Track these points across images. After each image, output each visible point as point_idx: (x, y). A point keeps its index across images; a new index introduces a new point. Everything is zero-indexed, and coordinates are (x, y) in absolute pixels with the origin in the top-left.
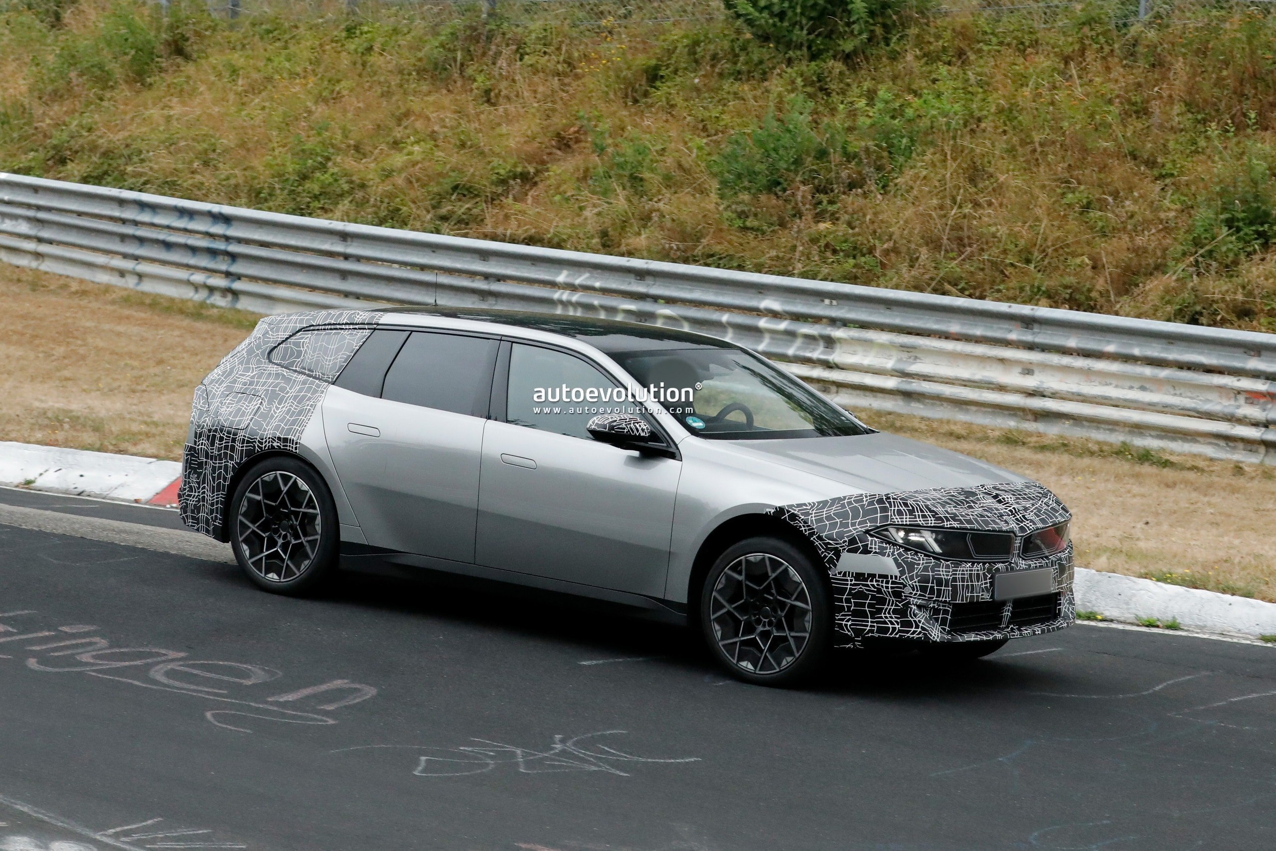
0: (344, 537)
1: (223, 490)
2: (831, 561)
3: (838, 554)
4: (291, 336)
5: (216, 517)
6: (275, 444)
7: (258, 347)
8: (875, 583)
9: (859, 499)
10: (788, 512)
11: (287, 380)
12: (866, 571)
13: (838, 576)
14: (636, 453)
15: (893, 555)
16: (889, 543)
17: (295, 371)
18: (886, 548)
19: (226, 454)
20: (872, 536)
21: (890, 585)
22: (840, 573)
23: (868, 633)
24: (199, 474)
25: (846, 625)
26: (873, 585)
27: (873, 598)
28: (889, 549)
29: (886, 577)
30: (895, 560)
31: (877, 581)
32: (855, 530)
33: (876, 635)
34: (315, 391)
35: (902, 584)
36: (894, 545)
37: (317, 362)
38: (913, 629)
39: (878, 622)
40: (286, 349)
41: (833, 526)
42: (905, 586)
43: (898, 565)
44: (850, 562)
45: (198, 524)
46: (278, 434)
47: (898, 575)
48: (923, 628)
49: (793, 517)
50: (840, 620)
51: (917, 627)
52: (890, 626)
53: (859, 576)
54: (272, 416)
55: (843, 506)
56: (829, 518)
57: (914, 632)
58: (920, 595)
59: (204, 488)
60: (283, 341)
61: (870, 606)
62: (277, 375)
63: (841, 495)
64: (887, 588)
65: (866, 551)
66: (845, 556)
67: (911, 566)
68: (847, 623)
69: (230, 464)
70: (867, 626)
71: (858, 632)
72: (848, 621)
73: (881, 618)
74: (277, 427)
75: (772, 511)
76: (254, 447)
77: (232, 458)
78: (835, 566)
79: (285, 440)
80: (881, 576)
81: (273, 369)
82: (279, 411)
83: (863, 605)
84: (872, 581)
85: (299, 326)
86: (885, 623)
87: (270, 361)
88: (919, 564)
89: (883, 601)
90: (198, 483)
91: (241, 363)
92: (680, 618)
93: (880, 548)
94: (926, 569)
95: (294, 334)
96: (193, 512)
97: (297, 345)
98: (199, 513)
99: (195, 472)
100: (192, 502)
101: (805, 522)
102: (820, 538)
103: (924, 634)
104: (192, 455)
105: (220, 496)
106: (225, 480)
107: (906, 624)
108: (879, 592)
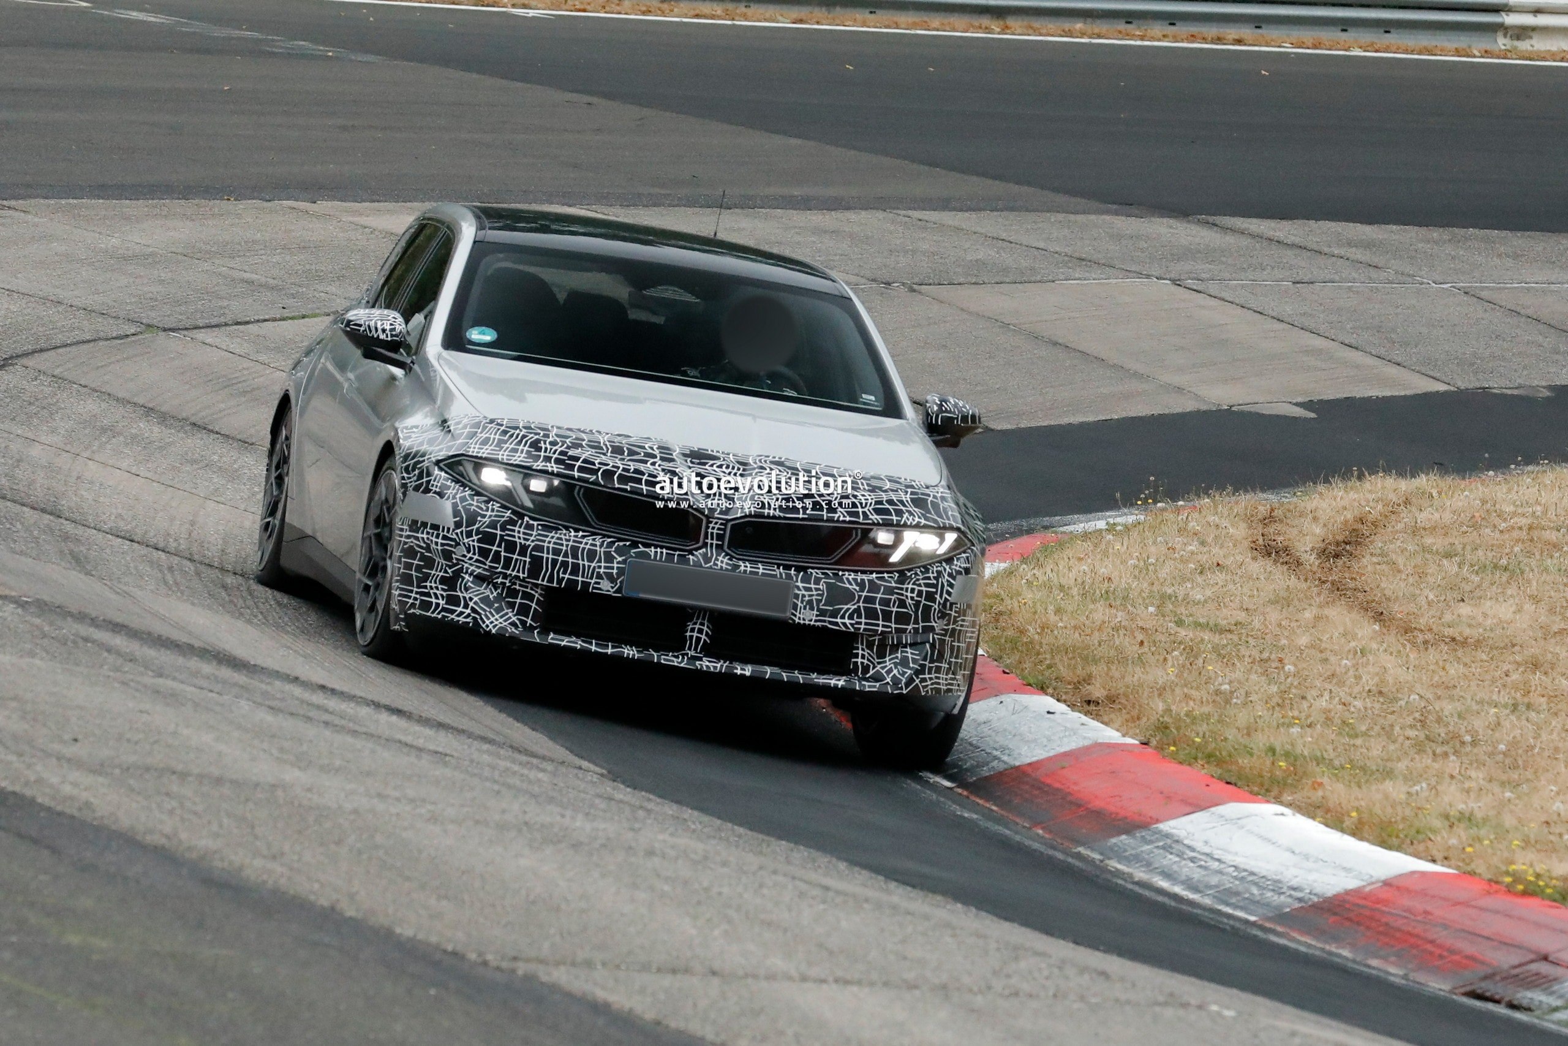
2: (400, 503)
3: (407, 493)
8: (425, 536)
9: (460, 421)
10: (398, 435)
12: (422, 518)
13: (399, 525)
15: (454, 497)
16: (456, 481)
18: (450, 487)
20: (441, 469)
21: (440, 541)
22: (401, 520)
23: (409, 609)
25: (395, 596)
26: (423, 539)
27: (423, 558)
28: (453, 490)
29: (438, 528)
30: (455, 506)
31: (428, 533)
32: (430, 461)
33: (418, 612)
35: (454, 540)
36: (462, 485)
38: (460, 609)
39: (421, 594)
41: (416, 454)
42: (458, 544)
43: (456, 513)
44: (411, 505)
47: (452, 527)
48: (473, 610)
49: (398, 442)
51: (466, 606)
52: (434, 600)
53: (415, 525)
55: (442, 429)
56: (420, 444)
57: (462, 613)
58: (477, 561)
61: (419, 569)
64: (437, 544)
65: (428, 490)
66: (410, 495)
67: (473, 518)
68: (396, 593)
70: (411, 598)
71: (403, 607)
72: (397, 590)
73: (426, 587)
75: (393, 435)
78: (400, 509)
80: (433, 526)
83: (411, 567)
84: (424, 532)
86: (429, 595)
88: (485, 516)
89: (430, 563)
93: (444, 487)
94: (493, 525)
101: (400, 449)
102: (401, 470)
103: (474, 619)
107: (453, 600)
108: (428, 548)
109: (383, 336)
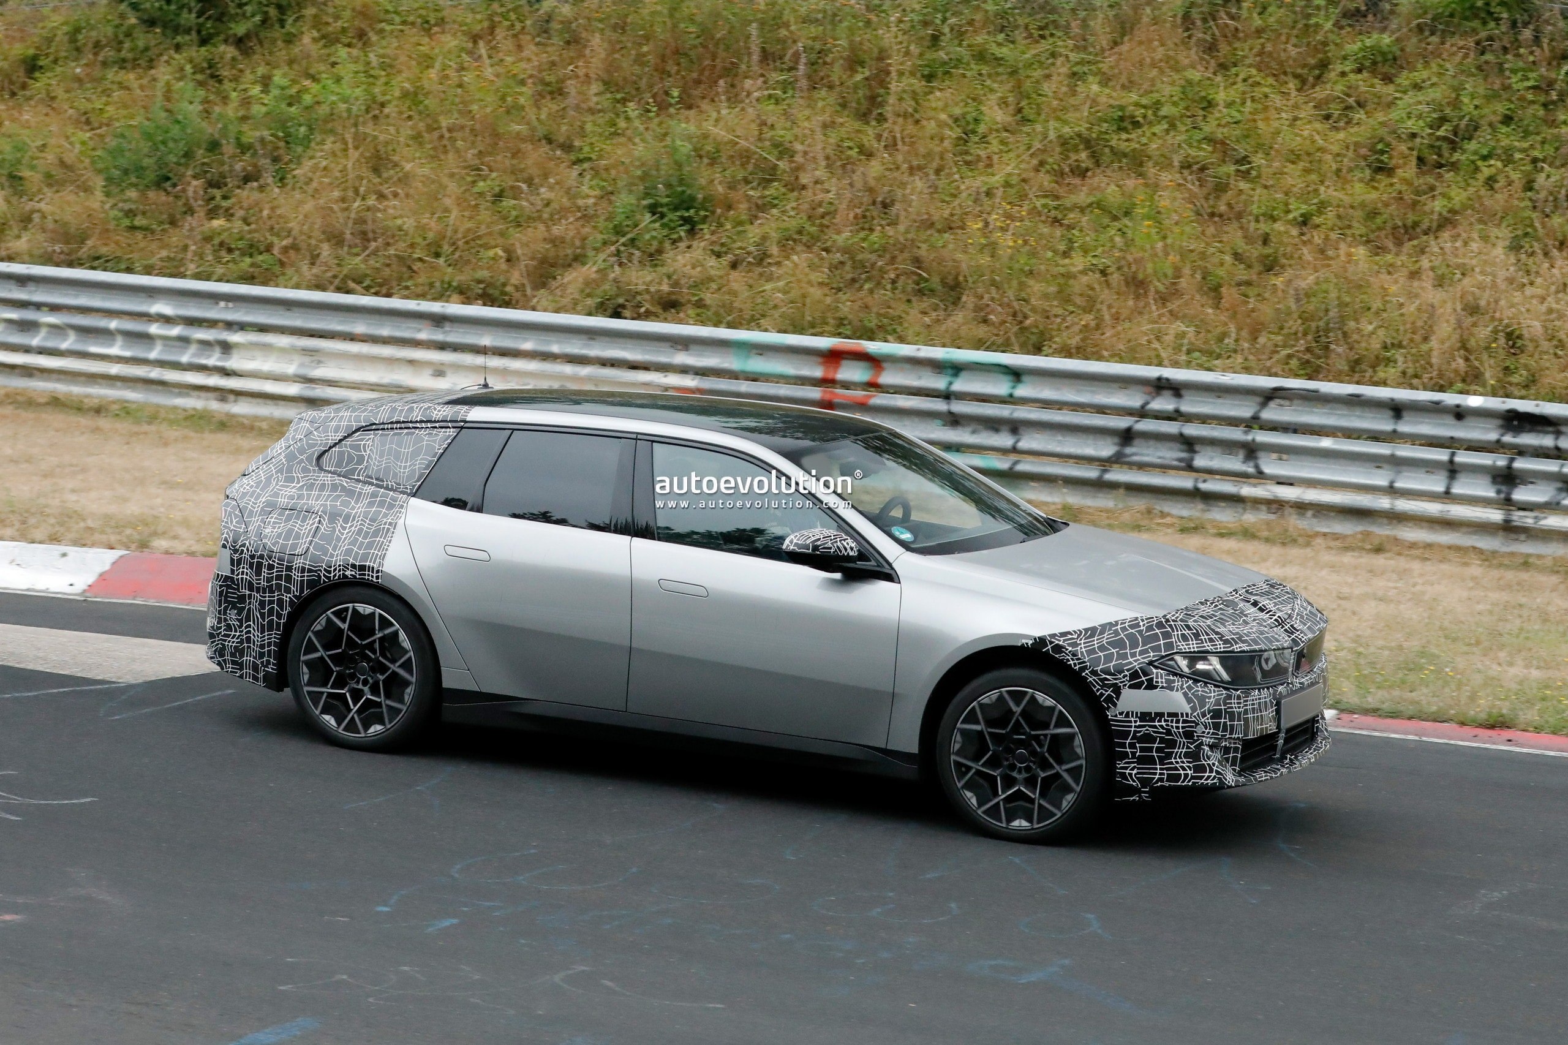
0: (447, 683)
1: (278, 629)
2: (1109, 699)
3: (1117, 691)
4: (345, 437)
5: (268, 662)
6: (348, 573)
7: (302, 451)
8: (1163, 724)
9: (1135, 625)
10: (1051, 643)
11: (350, 493)
12: (1153, 710)
13: (1120, 717)
14: (838, 576)
15: (1182, 689)
16: (1175, 674)
17: (358, 481)
18: (1174, 681)
19: (279, 586)
20: (1156, 667)
21: (1180, 725)
22: (1121, 714)
23: (1157, 782)
24: (240, 611)
25: (1130, 775)
26: (1162, 726)
27: (1162, 741)
28: (1178, 682)
29: (1175, 715)
30: (1185, 695)
31: (1166, 721)
32: (1136, 662)
33: (1167, 784)
34: (391, 507)
35: (1193, 722)
36: (1182, 676)
37: (387, 470)
38: (1207, 774)
39: (1167, 769)
40: (341, 454)
41: (1108, 658)
42: (1197, 724)
43: (1189, 701)
44: (1132, 700)
45: (241, 669)
46: (351, 561)
47: (1190, 712)
48: (1217, 772)
49: (1058, 648)
50: (1122, 768)
51: (1211, 771)
52: (1182, 772)
53: (1145, 716)
54: (338, 539)
55: (1116, 633)
56: (1102, 648)
57: (1209, 777)
58: (1213, 734)
59: (249, 626)
60: (335, 445)
61: (1159, 750)
62: (334, 487)
63: (1112, 620)
64: (1177, 727)
65: (1151, 686)
66: (1126, 693)
67: (1202, 700)
68: (1131, 772)
69: (286, 597)
70: (1155, 774)
71: (1145, 782)
72: (1132, 769)
73: (1172, 763)
74: (349, 552)
75: (1030, 642)
76: (320, 576)
77: (288, 590)
78: (1115, 705)
79: (362, 568)
80: (1170, 715)
81: (328, 479)
82: (346, 533)
83: (1150, 749)
84: (1160, 721)
85: (355, 425)
86: (1176, 769)
87: (321, 469)
88: (1210, 698)
89: (1172, 744)
90: (240, 621)
91: (281, 471)
92: (909, 771)
93: (1167, 681)
94: (1217, 703)
95: (349, 436)
96: (233, 655)
97: (357, 448)
98: (242, 656)
99: (234, 607)
100: (231, 643)
101: (1074, 655)
102: (1094, 673)
103: (1219, 779)
104: (228, 587)
105: (275, 636)
106: (279, 616)
107: (1200, 769)
108: (1169, 732)
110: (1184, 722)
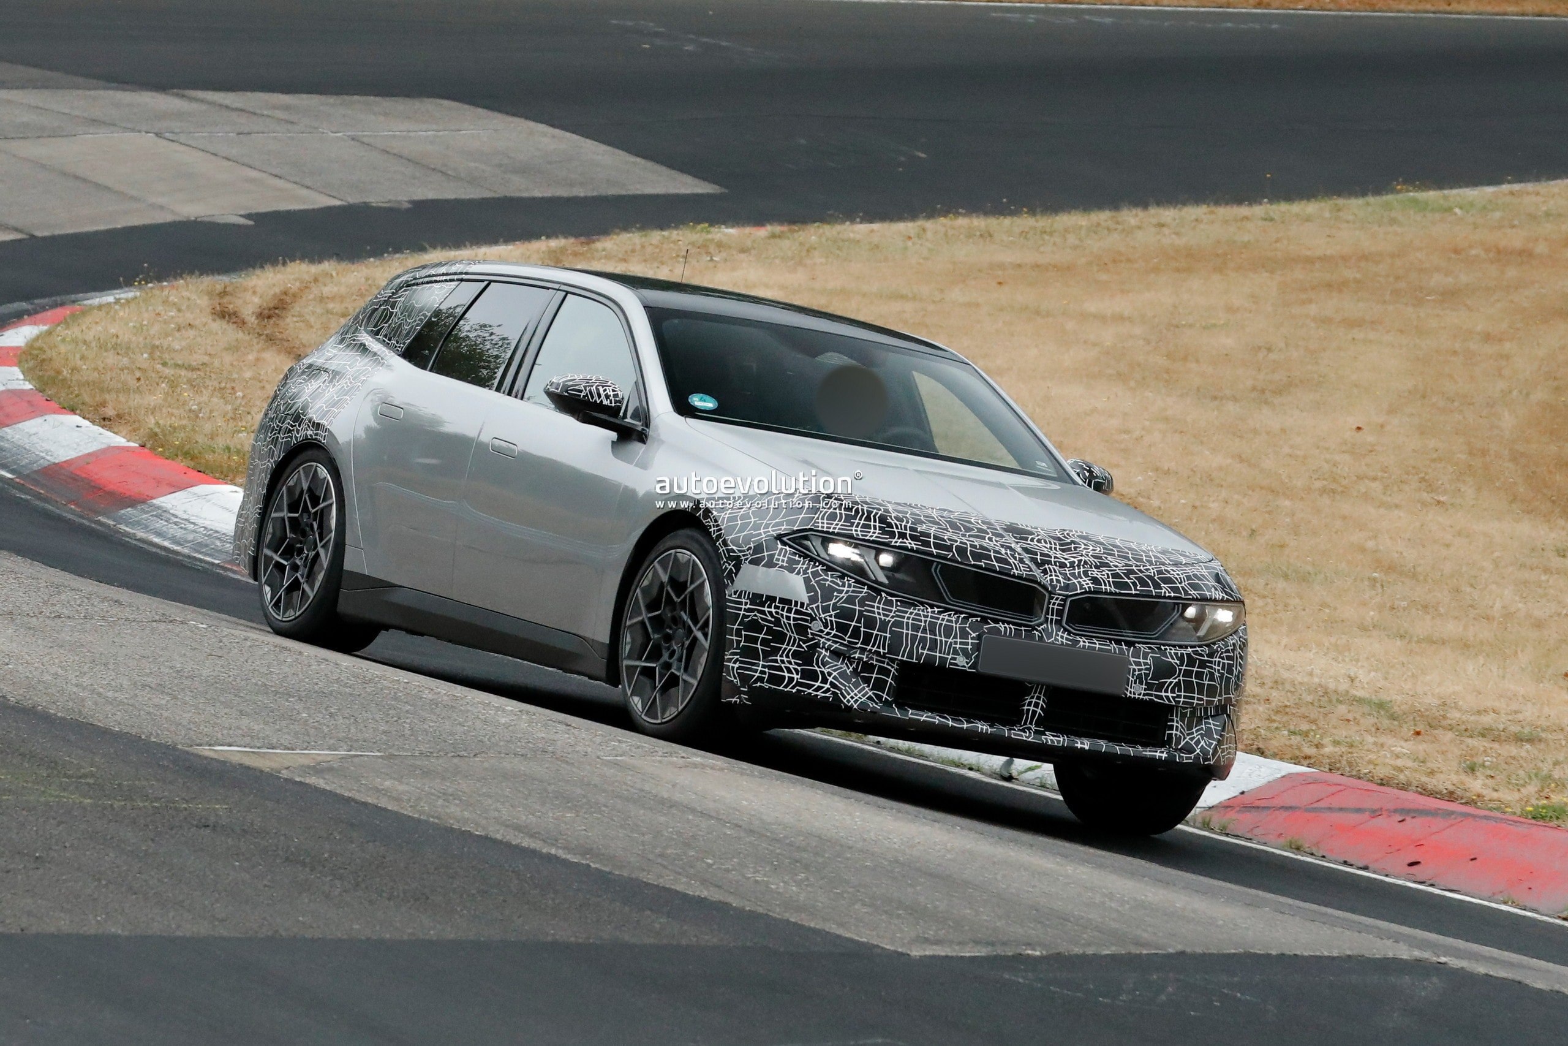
2: (730, 575)
3: (739, 566)
8: (773, 610)
10: (704, 507)
12: (765, 593)
13: (733, 598)
15: (805, 572)
18: (798, 562)
20: (784, 543)
21: (792, 615)
22: (736, 593)
23: (756, 682)
25: (733, 668)
26: (770, 613)
27: (770, 631)
28: (803, 565)
29: (789, 602)
30: (807, 581)
31: (776, 607)
32: (766, 534)
33: (766, 686)
35: (809, 615)
36: (812, 559)
38: (818, 684)
39: (770, 667)
41: (745, 527)
42: (813, 619)
43: (809, 588)
44: (749, 579)
47: (806, 601)
48: (833, 685)
49: (707, 512)
50: (726, 661)
51: (825, 681)
52: (786, 674)
53: (757, 599)
56: (744, 517)
57: (819, 688)
58: (835, 636)
61: (765, 642)
64: (788, 618)
65: (770, 564)
66: (746, 567)
67: (828, 593)
68: (734, 665)
70: (757, 671)
71: (745, 679)
72: (735, 662)
73: (776, 661)
74: (318, 410)
78: (733, 582)
79: (319, 426)
80: (783, 601)
83: (755, 640)
84: (770, 606)
86: (780, 669)
88: (841, 592)
89: (780, 637)
93: (791, 562)
94: (850, 600)
101: (717, 521)
102: (726, 543)
103: (834, 693)
107: (809, 675)
108: (777, 622)
109: (605, 402)
110: (797, 612)
